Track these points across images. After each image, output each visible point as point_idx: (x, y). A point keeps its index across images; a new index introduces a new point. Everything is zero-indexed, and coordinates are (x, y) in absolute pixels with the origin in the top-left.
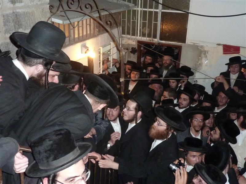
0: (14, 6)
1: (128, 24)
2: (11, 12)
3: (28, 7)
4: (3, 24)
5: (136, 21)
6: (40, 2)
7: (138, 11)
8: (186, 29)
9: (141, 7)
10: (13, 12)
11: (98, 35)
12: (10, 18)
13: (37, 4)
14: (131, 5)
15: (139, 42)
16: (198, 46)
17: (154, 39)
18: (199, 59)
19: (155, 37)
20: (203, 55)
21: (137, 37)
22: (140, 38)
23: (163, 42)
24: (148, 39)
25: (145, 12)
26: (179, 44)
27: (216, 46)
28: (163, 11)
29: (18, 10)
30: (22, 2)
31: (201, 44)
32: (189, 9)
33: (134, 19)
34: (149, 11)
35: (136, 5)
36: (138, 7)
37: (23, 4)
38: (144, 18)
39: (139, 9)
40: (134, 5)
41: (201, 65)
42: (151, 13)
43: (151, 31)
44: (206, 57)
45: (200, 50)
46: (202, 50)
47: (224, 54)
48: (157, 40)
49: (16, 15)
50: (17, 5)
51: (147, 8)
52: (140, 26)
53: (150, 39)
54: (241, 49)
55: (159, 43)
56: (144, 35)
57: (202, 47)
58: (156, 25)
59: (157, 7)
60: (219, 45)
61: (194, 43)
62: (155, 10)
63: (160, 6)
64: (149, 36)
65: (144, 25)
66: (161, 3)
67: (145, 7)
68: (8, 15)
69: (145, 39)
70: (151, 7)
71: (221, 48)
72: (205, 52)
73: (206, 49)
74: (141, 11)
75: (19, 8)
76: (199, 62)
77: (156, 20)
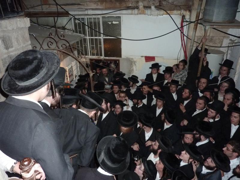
0: (8, 51)
1: (81, 48)
2: (7, 56)
3: (18, 49)
4: (2, 66)
5: (87, 46)
6: (25, 45)
7: (87, 39)
8: (121, 49)
9: (89, 36)
10: (8, 56)
11: (64, 59)
12: (6, 60)
13: (23, 47)
14: (82, 35)
15: (91, 60)
16: (129, 59)
17: (101, 57)
18: (131, 67)
19: (101, 55)
20: (133, 64)
21: (89, 56)
22: (91, 56)
23: (107, 58)
24: (97, 57)
25: (92, 39)
26: (118, 58)
27: (140, 57)
28: (104, 38)
29: (11, 54)
30: (13, 47)
31: (131, 57)
32: (121, 36)
33: (85, 44)
34: (95, 39)
35: (85, 35)
36: (87, 36)
37: (14, 48)
38: (92, 44)
39: (88, 37)
40: (84, 35)
41: (133, 70)
42: (96, 39)
43: (98, 51)
44: (135, 65)
45: (131, 61)
46: (133, 61)
47: (146, 62)
48: (103, 57)
49: (11, 57)
50: (10, 50)
51: (93, 37)
52: (90, 49)
53: (98, 57)
54: (156, 58)
55: (105, 59)
56: (93, 55)
57: (132, 59)
58: (101, 48)
59: (100, 36)
60: (142, 57)
61: (127, 57)
62: (99, 38)
63: (102, 35)
64: (97, 55)
65: (93, 48)
66: (102, 33)
67: (92, 36)
68: (5, 59)
69: (95, 57)
70: (96, 36)
71: (144, 58)
72: (135, 62)
73: (135, 60)
74: (89, 39)
75: (12, 52)
76: (132, 69)
77: (100, 44)
